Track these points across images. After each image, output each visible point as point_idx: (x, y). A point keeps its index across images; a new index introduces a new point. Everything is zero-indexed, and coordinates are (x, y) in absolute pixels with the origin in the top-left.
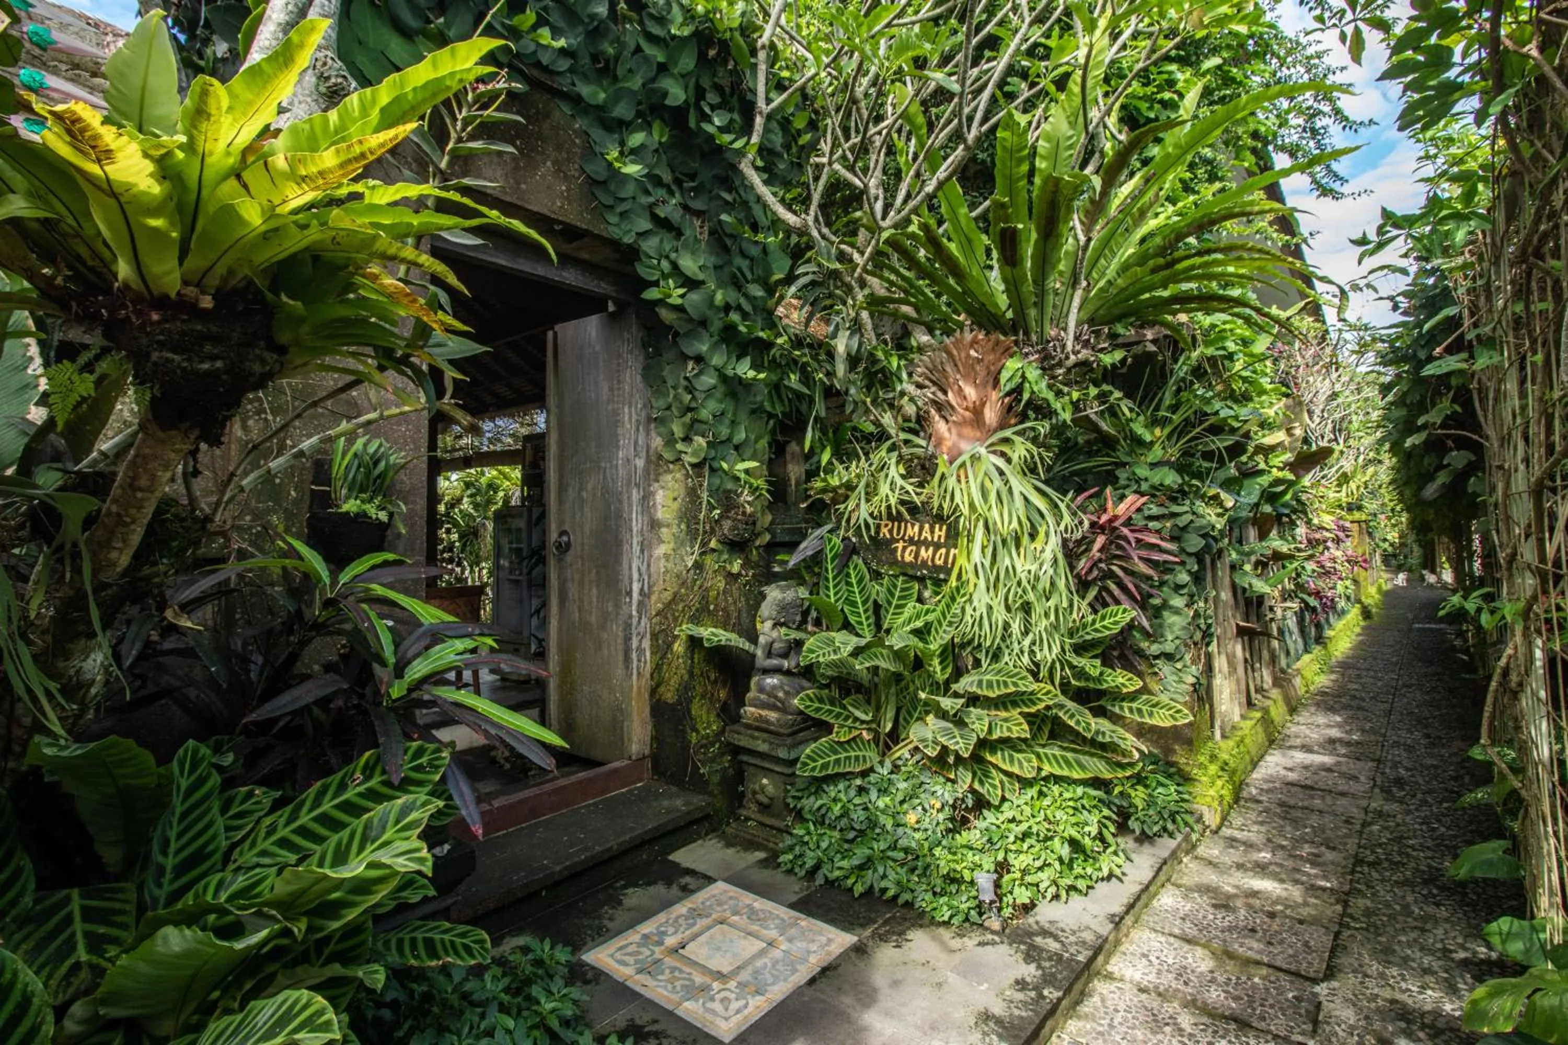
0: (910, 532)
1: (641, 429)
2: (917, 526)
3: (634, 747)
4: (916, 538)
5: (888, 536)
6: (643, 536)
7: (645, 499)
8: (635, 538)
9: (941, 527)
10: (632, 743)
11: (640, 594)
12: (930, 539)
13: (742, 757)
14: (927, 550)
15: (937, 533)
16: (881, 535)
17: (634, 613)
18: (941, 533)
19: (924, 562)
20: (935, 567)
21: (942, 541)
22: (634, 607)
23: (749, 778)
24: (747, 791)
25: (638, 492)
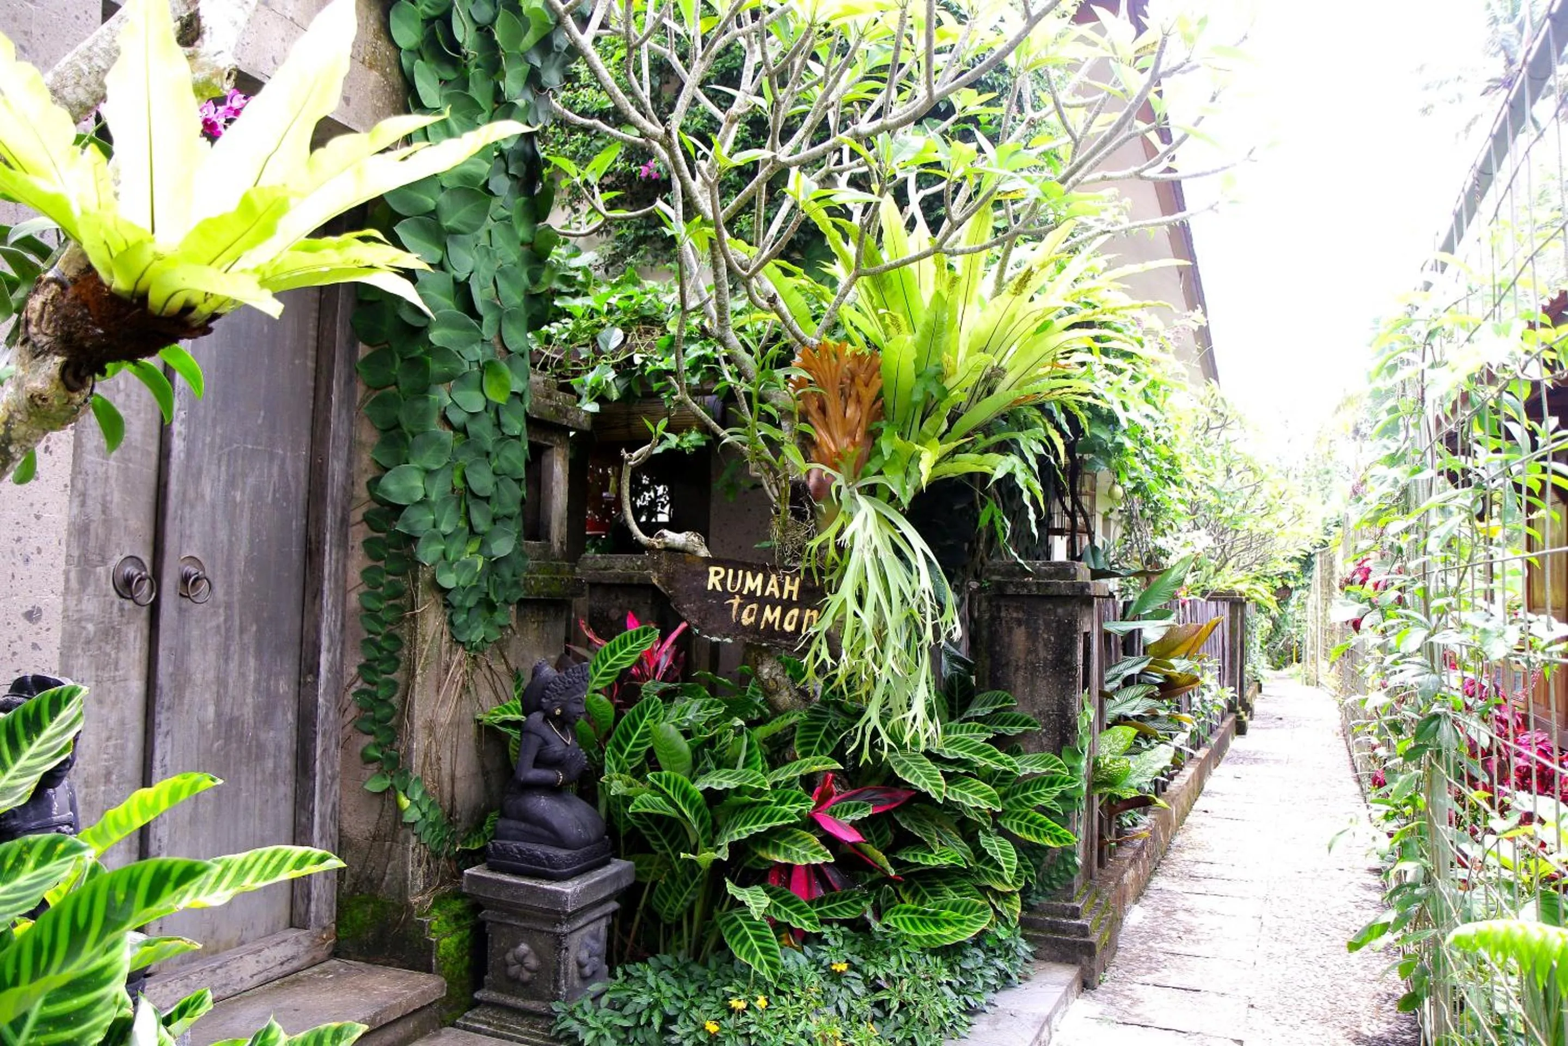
0: (750, 583)
1: (344, 412)
2: (760, 577)
3: (313, 907)
4: (759, 593)
5: (719, 588)
6: (336, 581)
7: (344, 523)
8: (326, 583)
9: (793, 580)
10: (309, 900)
11: (330, 671)
12: (777, 595)
13: (486, 914)
14: (773, 610)
15: (787, 587)
16: (710, 587)
17: (321, 700)
18: (792, 588)
19: (769, 626)
20: (783, 633)
21: (794, 598)
22: (321, 691)
23: (496, 944)
24: (491, 963)
25: (335, 513)
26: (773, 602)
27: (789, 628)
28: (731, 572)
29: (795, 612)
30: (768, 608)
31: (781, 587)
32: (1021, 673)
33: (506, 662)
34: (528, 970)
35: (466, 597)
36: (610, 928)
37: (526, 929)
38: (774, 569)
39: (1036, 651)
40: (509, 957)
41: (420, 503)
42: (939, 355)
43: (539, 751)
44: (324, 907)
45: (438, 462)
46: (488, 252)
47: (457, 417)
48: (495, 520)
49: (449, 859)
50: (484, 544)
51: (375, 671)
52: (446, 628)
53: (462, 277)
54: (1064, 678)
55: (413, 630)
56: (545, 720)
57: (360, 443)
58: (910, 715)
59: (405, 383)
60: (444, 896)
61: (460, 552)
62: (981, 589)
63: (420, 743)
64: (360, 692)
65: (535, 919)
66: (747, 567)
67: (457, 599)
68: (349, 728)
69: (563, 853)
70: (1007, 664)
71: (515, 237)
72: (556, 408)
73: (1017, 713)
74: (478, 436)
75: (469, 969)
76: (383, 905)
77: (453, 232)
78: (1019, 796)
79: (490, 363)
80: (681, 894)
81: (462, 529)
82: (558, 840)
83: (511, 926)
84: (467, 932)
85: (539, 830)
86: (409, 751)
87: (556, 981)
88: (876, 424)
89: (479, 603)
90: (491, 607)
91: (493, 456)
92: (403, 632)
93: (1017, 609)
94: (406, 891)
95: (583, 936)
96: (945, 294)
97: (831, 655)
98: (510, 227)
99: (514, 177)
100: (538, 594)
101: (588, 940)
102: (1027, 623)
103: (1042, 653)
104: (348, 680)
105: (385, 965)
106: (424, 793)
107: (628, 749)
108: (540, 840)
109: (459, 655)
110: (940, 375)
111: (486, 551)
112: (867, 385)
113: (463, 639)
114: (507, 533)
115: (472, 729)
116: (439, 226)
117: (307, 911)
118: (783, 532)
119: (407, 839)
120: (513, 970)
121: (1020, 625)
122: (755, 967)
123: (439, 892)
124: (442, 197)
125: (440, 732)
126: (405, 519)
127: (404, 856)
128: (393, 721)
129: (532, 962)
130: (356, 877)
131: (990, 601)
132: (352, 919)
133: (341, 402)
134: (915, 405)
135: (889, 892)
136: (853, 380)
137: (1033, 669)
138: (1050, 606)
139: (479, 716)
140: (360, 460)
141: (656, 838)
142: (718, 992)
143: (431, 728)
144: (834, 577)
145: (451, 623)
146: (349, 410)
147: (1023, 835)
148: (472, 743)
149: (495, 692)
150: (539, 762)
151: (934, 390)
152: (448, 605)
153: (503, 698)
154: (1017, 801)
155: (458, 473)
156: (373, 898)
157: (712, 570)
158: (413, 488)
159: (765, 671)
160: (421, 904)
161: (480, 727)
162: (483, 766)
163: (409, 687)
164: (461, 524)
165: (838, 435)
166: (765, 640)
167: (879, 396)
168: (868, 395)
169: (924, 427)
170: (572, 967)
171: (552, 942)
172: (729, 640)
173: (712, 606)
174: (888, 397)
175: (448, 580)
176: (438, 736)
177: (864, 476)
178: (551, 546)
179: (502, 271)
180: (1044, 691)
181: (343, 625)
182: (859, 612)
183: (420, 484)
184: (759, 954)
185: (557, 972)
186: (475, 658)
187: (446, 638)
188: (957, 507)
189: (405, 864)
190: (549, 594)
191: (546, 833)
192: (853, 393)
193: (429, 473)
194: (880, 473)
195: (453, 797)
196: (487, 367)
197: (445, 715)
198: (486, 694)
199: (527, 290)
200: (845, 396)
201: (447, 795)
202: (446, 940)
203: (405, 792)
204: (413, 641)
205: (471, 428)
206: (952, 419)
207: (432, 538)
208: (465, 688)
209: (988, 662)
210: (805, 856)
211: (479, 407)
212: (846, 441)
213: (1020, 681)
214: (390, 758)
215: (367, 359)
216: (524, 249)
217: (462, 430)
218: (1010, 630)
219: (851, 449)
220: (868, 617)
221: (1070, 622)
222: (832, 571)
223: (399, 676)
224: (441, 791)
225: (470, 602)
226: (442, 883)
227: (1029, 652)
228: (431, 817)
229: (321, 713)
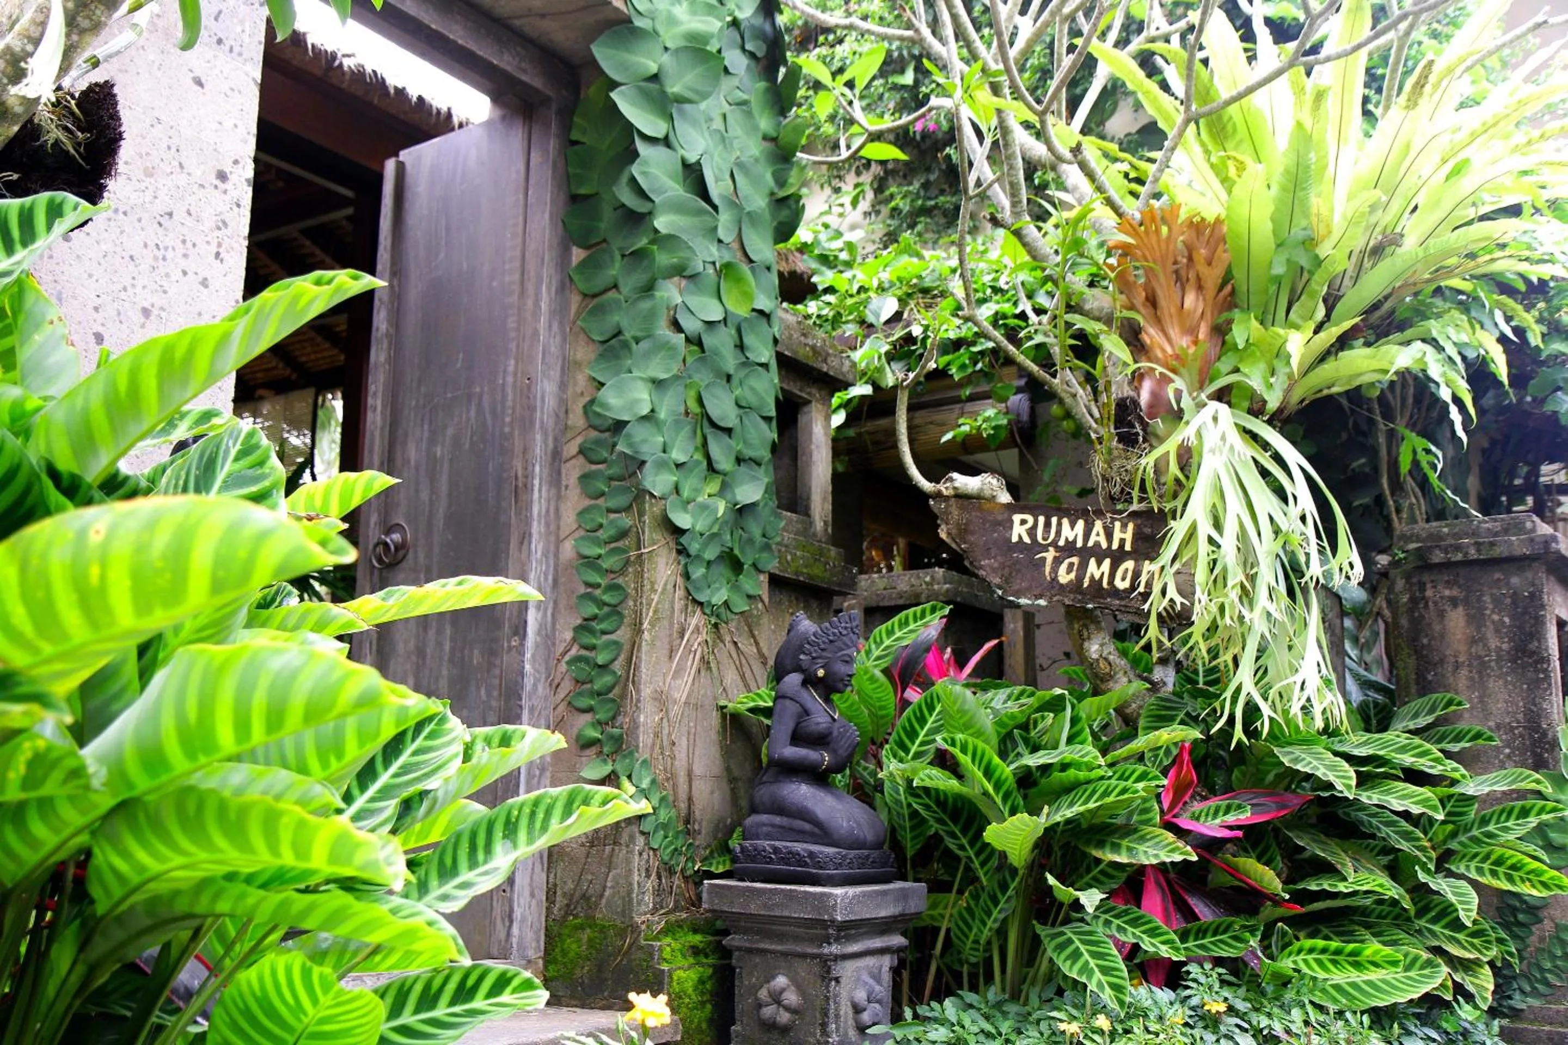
0: (1067, 533)
1: (555, 326)
2: (1080, 524)
3: (515, 930)
4: (1079, 544)
5: (1027, 540)
6: (547, 525)
7: (556, 456)
8: (535, 524)
9: (1124, 526)
10: (511, 922)
11: (539, 633)
12: (1104, 545)
13: (732, 940)
14: (1099, 564)
15: (1117, 535)
16: (1015, 539)
17: (528, 667)
18: (1124, 535)
19: (1097, 584)
20: (1115, 592)
21: (1128, 547)
22: (528, 655)
23: (744, 982)
24: (739, 1008)
25: (545, 441)
26: (1099, 554)
27: (1121, 585)
28: (1041, 519)
29: (1129, 565)
30: (1093, 561)
31: (1109, 535)
32: (1464, 672)
33: (757, 644)
34: (787, 1009)
35: (705, 546)
36: (896, 971)
37: (785, 954)
38: (1099, 513)
39: (1483, 640)
40: (763, 994)
41: (645, 418)
42: (1306, 214)
43: (798, 724)
44: (530, 935)
45: (668, 370)
46: (723, 139)
47: (691, 325)
48: (739, 460)
49: (686, 879)
50: (725, 488)
51: (592, 632)
52: (680, 581)
53: (692, 158)
54: (1530, 675)
55: (640, 575)
56: (805, 683)
57: (575, 363)
58: (1298, 679)
59: (628, 285)
60: (679, 924)
61: (698, 491)
62: (1395, 564)
63: (647, 717)
64: (578, 659)
65: (797, 939)
66: (1062, 512)
67: (694, 548)
68: (562, 707)
69: (831, 850)
70: (1442, 661)
71: (756, 128)
72: (813, 348)
73: (1462, 726)
74: (716, 353)
75: (711, 1021)
76: (603, 929)
77: (680, 100)
78: (1475, 832)
79: (728, 266)
80: (989, 914)
81: (698, 463)
82: (823, 833)
83: (764, 952)
84: (710, 971)
85: (799, 824)
86: (635, 725)
87: (824, 1025)
88: (1225, 316)
89: (720, 557)
90: (736, 566)
91: (735, 381)
92: (627, 581)
93: (1449, 585)
94: (631, 910)
95: (858, 969)
96: (1308, 123)
97: (1180, 592)
98: (749, 114)
99: (752, 55)
100: (796, 573)
101: (866, 977)
102: (1466, 602)
103: (1493, 643)
104: (561, 649)
105: (603, 1008)
106: (653, 782)
107: (914, 749)
108: (801, 835)
109: (696, 619)
110: (1309, 243)
111: (729, 496)
112: (1209, 264)
113: (701, 598)
114: (754, 478)
115: (714, 719)
116: (664, 93)
117: (509, 934)
118: (1109, 463)
119: (632, 838)
120: (767, 1012)
121: (1455, 606)
122: (1092, 986)
123: (672, 918)
124: (666, 58)
125: (675, 710)
126: (629, 436)
127: (628, 861)
128: (616, 691)
129: (792, 998)
130: (570, 896)
131: (1408, 577)
132: (564, 953)
133: (552, 313)
134: (1278, 280)
135: (1284, 934)
136: (1190, 259)
137: (1481, 667)
138: (1497, 575)
139: (722, 703)
140: (575, 384)
141: (953, 835)
142: (1044, 1026)
143: (662, 700)
144: (1179, 503)
145: (687, 576)
146: (561, 324)
147: (1487, 880)
148: (714, 736)
149: (743, 677)
150: (798, 738)
151: (1304, 262)
152: (682, 551)
153: (753, 685)
154: (1474, 840)
155: (692, 393)
156: (590, 921)
157: (1017, 518)
158: (637, 401)
159: (1094, 649)
160: (649, 924)
161: (724, 716)
162: (728, 769)
163: (634, 645)
164: (698, 456)
165: (1174, 332)
166: (1091, 600)
167: (1227, 278)
168: (1212, 277)
169: (1292, 315)
170: (846, 1010)
171: (816, 969)
172: (1042, 602)
173: (1018, 561)
174: (1239, 275)
175: (682, 520)
176: (672, 715)
177: (1212, 381)
178: (811, 523)
179: (740, 165)
180: (1503, 696)
181: (555, 581)
182: (1216, 536)
183: (646, 396)
184: (1098, 974)
185: (825, 1014)
186: (716, 626)
187: (680, 593)
188: (1356, 503)
189: (630, 872)
190: (810, 576)
191: (807, 826)
192: (1192, 275)
193: (658, 384)
194: (1236, 370)
195: (690, 799)
196: (726, 270)
197: (681, 689)
198: (731, 677)
199: (772, 194)
200: (1180, 280)
201: (683, 794)
202: (680, 973)
203: (629, 777)
204: (639, 589)
205: (707, 340)
206: (1331, 302)
207: (661, 465)
208: (705, 662)
209: (1412, 662)
210: (1156, 856)
211: (717, 315)
212: (1184, 342)
213: (1462, 683)
214: (612, 737)
215: (583, 264)
216: (768, 145)
217: (696, 342)
218: (1441, 614)
219: (1192, 350)
220: (1229, 542)
221: (1532, 596)
222: (1175, 496)
223: (622, 635)
224: (675, 787)
225: (711, 554)
226: (676, 908)
227: (1473, 641)
228: (663, 815)
229: (528, 682)
